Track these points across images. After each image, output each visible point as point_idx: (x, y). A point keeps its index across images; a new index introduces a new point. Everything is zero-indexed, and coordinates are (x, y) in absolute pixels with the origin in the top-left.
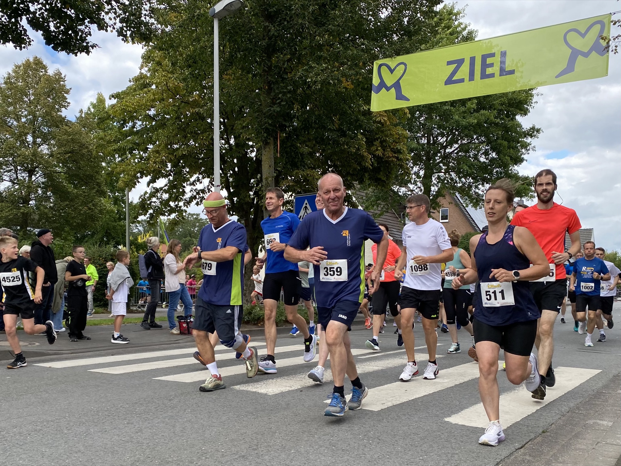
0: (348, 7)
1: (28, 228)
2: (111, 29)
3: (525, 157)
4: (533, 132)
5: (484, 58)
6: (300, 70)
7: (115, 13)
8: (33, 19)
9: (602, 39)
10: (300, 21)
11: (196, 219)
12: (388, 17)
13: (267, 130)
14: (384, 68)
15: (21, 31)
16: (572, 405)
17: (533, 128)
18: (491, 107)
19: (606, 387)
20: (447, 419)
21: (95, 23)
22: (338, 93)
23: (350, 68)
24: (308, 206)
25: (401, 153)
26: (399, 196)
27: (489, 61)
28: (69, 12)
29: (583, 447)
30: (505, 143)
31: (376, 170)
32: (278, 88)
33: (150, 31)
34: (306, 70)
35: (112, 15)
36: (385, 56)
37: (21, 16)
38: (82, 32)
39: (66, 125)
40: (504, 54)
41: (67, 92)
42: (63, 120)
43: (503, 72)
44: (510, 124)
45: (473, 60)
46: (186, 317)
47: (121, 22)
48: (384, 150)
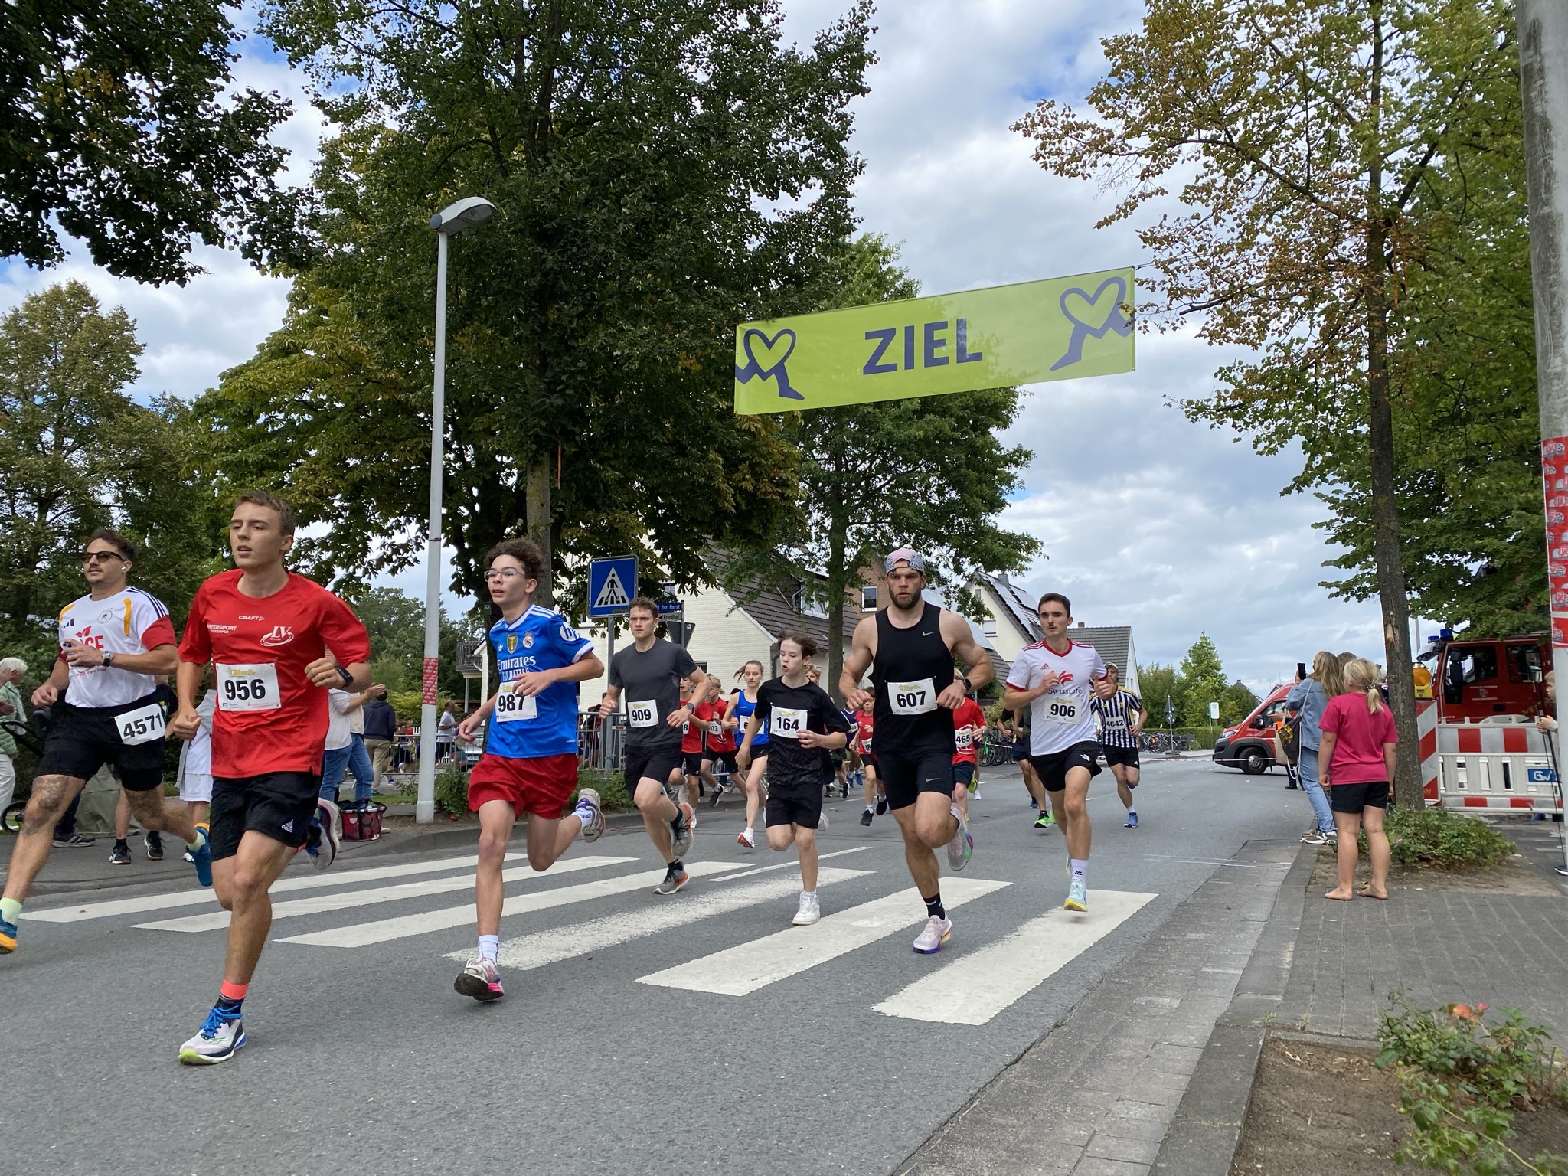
0: (689, 230)
1: (30, 617)
2: (232, 243)
3: (1008, 499)
4: (1019, 457)
5: (930, 329)
6: (601, 335)
7: (241, 215)
8: (71, 214)
9: (1123, 307)
10: (601, 248)
11: (394, 599)
12: (760, 251)
13: (537, 439)
14: (754, 338)
15: (44, 235)
16: (1106, 967)
17: (1019, 451)
18: (944, 412)
19: (1166, 926)
20: (876, 1008)
21: (198, 230)
22: (672, 378)
23: (694, 335)
24: (617, 579)
25: (788, 486)
26: (790, 563)
27: (938, 335)
28: (146, 208)
29: (1128, 1053)
30: (973, 474)
31: (743, 516)
32: (559, 364)
33: (310, 252)
34: (613, 336)
35: (235, 220)
36: (757, 318)
37: (46, 207)
38: (173, 244)
39: (130, 414)
40: (961, 324)
41: (138, 351)
42: (123, 403)
43: (962, 355)
44: (980, 441)
45: (910, 332)
46: (358, 804)
47: (251, 231)
48: (757, 481)
